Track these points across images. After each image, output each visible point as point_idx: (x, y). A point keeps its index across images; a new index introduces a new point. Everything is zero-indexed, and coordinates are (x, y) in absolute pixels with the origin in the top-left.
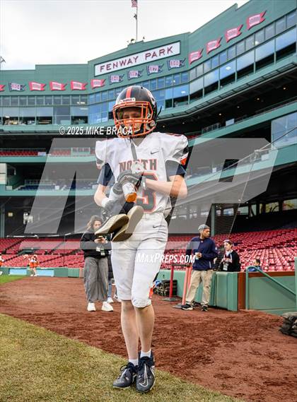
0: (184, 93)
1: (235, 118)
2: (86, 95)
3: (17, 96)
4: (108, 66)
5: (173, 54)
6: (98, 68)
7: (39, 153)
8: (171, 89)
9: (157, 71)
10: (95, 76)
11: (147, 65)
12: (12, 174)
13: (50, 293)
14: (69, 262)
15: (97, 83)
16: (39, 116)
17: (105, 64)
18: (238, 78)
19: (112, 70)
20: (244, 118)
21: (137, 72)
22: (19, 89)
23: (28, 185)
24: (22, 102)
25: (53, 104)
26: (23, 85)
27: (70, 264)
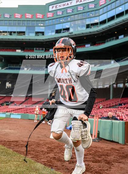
0: (96, 21)
1: (124, 35)
2: (44, 21)
3: (7, 20)
4: (56, 6)
6: (51, 7)
7: (17, 51)
8: (89, 19)
9: (82, 9)
10: (49, 11)
11: (77, 6)
12: (2, 61)
13: (18, 129)
14: (30, 111)
15: (50, 15)
16: (18, 30)
17: (55, 5)
18: (126, 14)
19: (58, 8)
21: (71, 10)
22: (9, 17)
23: (10, 67)
24: (10, 24)
25: (26, 25)
26: (11, 15)
27: (30, 112)
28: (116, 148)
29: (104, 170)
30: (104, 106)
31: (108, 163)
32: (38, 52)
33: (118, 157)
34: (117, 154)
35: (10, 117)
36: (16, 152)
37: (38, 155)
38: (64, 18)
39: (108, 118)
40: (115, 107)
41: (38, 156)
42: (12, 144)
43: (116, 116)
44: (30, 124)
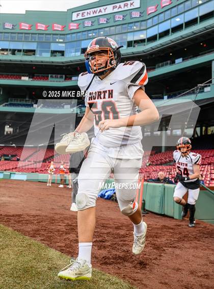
0: (142, 36)
1: (183, 58)
2: (64, 35)
3: (9, 33)
4: (83, 14)
5: (134, 7)
6: (75, 15)
7: (23, 78)
8: (132, 33)
9: (121, 19)
10: (72, 21)
11: (114, 14)
13: (21, 196)
15: (73, 26)
16: (25, 48)
17: (81, 12)
18: (185, 27)
19: (86, 17)
20: (190, 58)
21: (106, 19)
22: (11, 28)
23: (11, 102)
24: (12, 38)
25: (37, 40)
26: (15, 25)
27: (41, 171)
28: (169, 226)
29: (151, 259)
30: (153, 162)
31: (157, 248)
32: (54, 81)
33: (172, 239)
34: (171, 235)
35: (10, 177)
36: (17, 231)
37: (51, 236)
38: (95, 31)
39: (158, 180)
40: (169, 164)
41: (52, 238)
42: (12, 219)
43: (170, 177)
44: (41, 188)
